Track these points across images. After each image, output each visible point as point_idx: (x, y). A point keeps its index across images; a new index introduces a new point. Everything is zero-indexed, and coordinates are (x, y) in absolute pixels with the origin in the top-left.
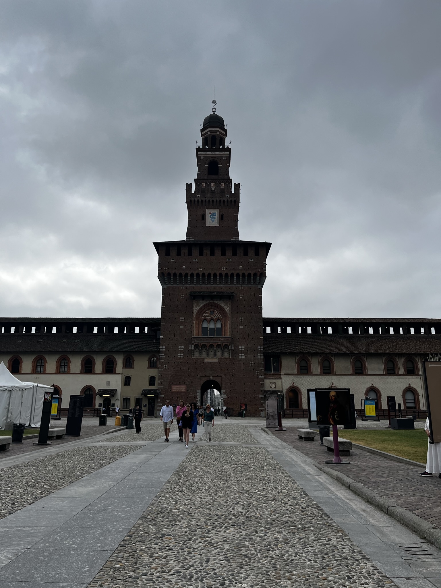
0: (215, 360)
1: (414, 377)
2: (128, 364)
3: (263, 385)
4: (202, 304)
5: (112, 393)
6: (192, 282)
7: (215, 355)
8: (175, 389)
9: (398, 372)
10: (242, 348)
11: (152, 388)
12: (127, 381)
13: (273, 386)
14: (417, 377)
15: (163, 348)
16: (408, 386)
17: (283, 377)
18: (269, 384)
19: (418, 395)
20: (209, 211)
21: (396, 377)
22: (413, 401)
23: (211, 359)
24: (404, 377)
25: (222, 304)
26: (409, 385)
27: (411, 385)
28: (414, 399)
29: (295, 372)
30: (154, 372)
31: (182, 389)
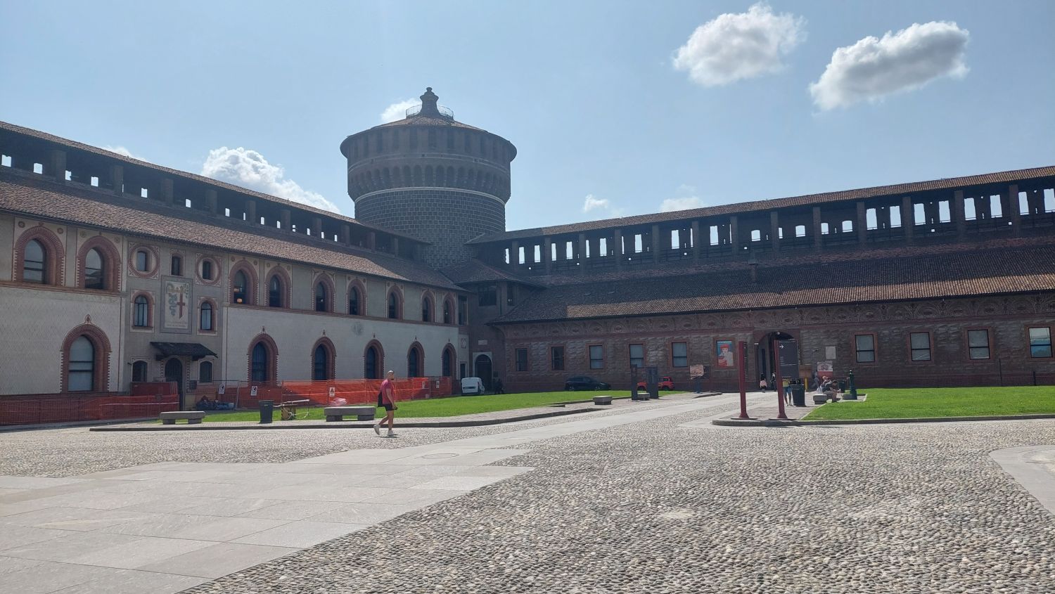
1: (103, 298)
9: (59, 279)
14: (113, 299)
16: (83, 322)
19: (107, 349)
21: (49, 293)
22: (89, 367)
24: (74, 296)
26: (88, 319)
27: (93, 322)
28: (94, 362)
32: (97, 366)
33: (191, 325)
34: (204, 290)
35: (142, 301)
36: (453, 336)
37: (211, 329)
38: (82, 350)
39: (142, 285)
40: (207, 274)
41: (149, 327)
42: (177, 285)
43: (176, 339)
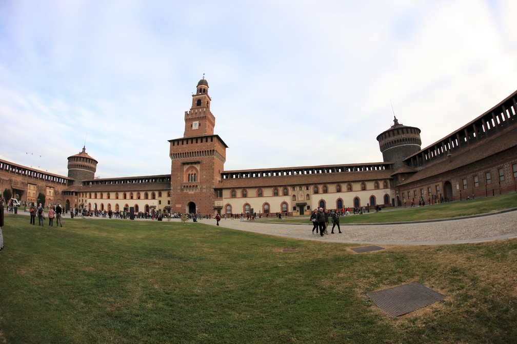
0: (193, 193)
1: (287, 197)
2: (160, 195)
3: (214, 204)
4: (188, 166)
5: (154, 207)
6: (184, 157)
7: (193, 190)
8: (177, 206)
9: (279, 195)
10: (205, 187)
11: (169, 205)
12: (160, 202)
13: (219, 204)
14: (289, 197)
15: (172, 188)
16: (283, 201)
17: (224, 199)
18: (217, 203)
19: (288, 205)
20: (194, 123)
21: (278, 197)
23: (191, 192)
24: (282, 197)
25: (196, 166)
27: (285, 201)
29: (229, 197)
30: (169, 199)
31: (180, 206)
32: (287, 208)
33: (304, 199)
34: (307, 192)
35: (294, 196)
36: (389, 191)
37: (309, 199)
38: (284, 206)
39: (294, 193)
40: (307, 189)
41: (295, 200)
42: (301, 192)
43: (301, 202)
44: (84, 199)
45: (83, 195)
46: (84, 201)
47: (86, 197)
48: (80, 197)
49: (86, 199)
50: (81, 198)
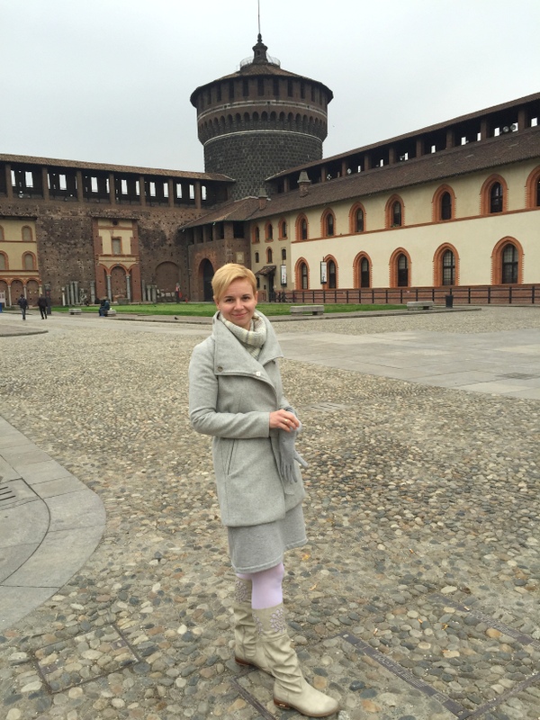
44: (277, 245)
45: (270, 229)
46: (277, 255)
47: (284, 235)
48: (257, 241)
49: (284, 244)
50: (261, 248)
